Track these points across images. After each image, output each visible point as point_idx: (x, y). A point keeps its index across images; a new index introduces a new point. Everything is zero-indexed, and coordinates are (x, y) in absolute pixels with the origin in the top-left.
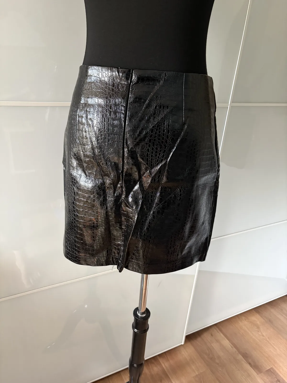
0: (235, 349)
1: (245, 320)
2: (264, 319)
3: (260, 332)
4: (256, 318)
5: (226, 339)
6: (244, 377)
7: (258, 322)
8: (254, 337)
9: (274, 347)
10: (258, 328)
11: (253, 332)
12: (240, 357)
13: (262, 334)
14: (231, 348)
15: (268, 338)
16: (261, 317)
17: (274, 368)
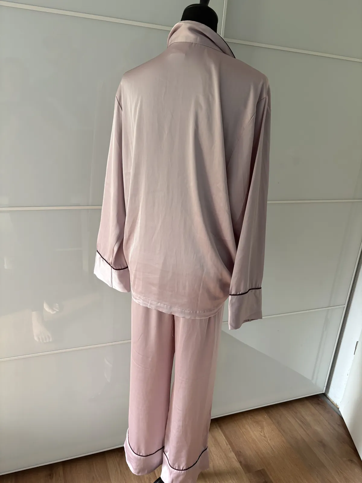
0: (230, 447)
1: (250, 419)
2: (272, 421)
3: (263, 432)
4: (264, 418)
5: (223, 435)
6: (230, 474)
7: (264, 423)
8: (254, 437)
9: (273, 449)
10: (262, 428)
11: (255, 432)
12: (232, 455)
13: (264, 434)
14: (226, 445)
15: (270, 440)
16: (270, 418)
17: (266, 469)
